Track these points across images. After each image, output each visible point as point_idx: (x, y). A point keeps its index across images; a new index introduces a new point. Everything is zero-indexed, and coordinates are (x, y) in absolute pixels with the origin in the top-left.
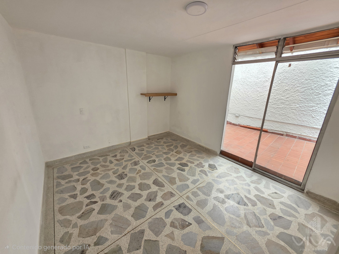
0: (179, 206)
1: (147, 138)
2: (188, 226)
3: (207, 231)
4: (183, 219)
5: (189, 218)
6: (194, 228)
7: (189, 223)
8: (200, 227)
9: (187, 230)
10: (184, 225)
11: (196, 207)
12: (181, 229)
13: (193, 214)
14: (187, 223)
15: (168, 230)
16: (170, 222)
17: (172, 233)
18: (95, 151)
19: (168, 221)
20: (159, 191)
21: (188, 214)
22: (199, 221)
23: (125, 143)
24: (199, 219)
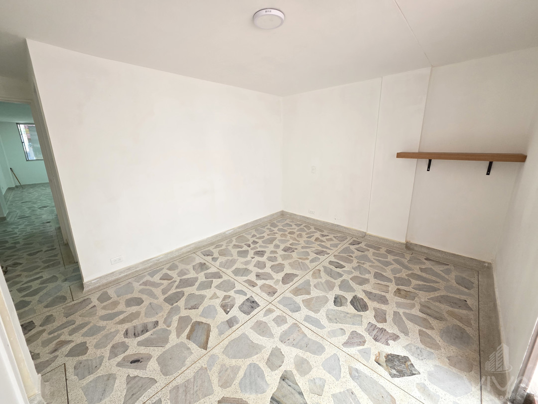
0: (253, 302)
1: (404, 244)
2: (225, 311)
3: (217, 330)
4: (233, 306)
5: (235, 312)
6: (222, 316)
7: (229, 312)
8: (222, 322)
9: (220, 311)
10: (226, 308)
11: (254, 320)
12: (221, 304)
13: (242, 317)
14: (228, 310)
15: (221, 294)
16: (230, 295)
17: (218, 297)
18: (317, 221)
19: (232, 293)
20: (274, 281)
21: (242, 311)
22: (231, 323)
23: (356, 230)
24: (235, 323)
